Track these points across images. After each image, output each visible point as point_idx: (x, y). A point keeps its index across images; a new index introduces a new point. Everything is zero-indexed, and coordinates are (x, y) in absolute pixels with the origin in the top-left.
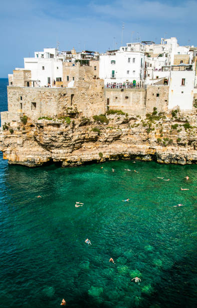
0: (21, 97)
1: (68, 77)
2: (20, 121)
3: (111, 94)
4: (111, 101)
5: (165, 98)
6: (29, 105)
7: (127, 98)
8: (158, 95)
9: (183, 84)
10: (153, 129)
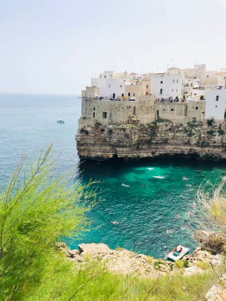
0: (94, 108)
1: (129, 94)
2: (93, 126)
3: (160, 107)
4: (160, 112)
5: (202, 111)
6: (101, 114)
7: (172, 110)
8: (197, 108)
9: (217, 100)
10: (194, 134)
